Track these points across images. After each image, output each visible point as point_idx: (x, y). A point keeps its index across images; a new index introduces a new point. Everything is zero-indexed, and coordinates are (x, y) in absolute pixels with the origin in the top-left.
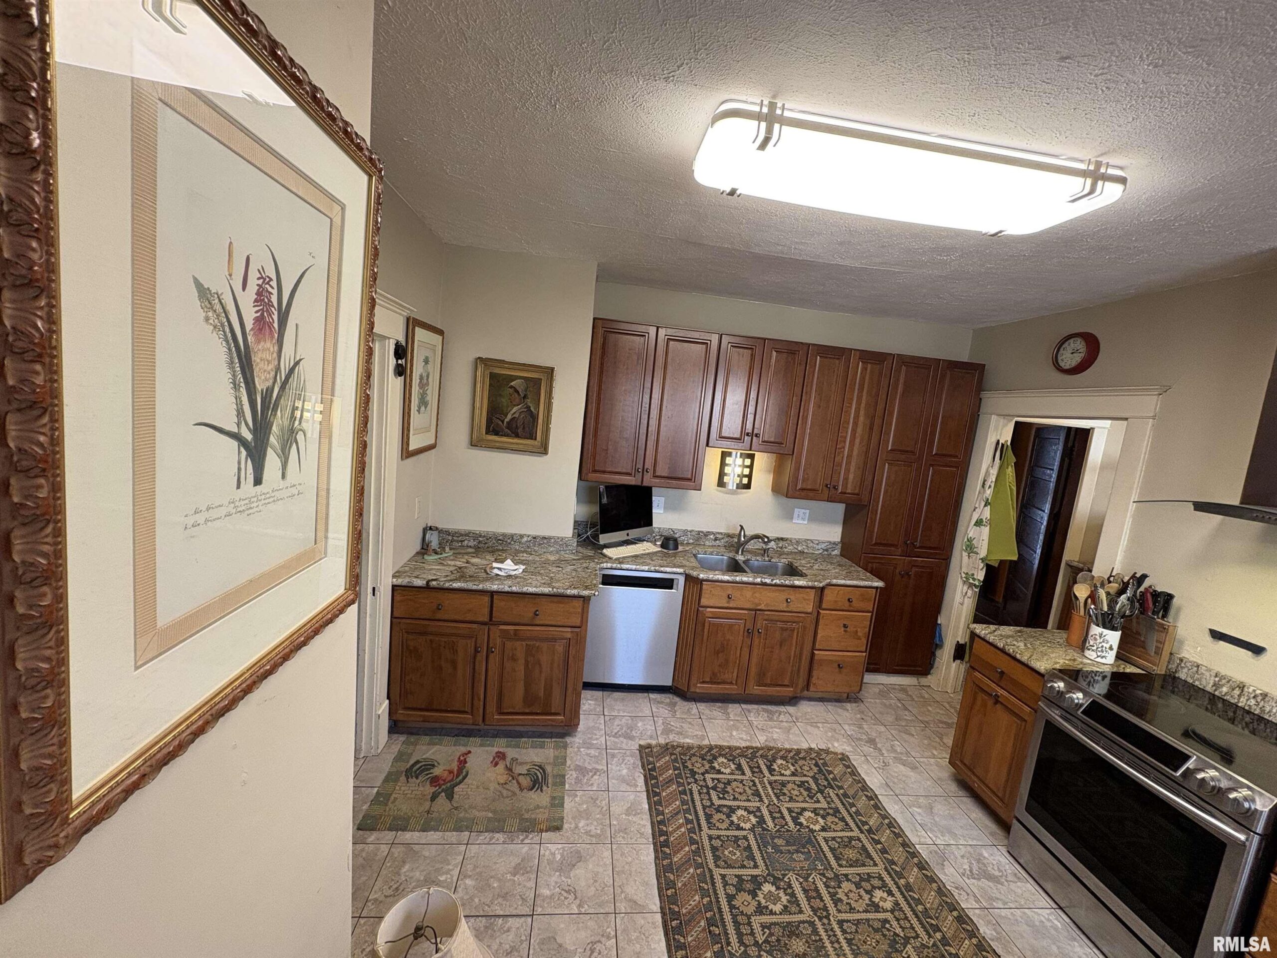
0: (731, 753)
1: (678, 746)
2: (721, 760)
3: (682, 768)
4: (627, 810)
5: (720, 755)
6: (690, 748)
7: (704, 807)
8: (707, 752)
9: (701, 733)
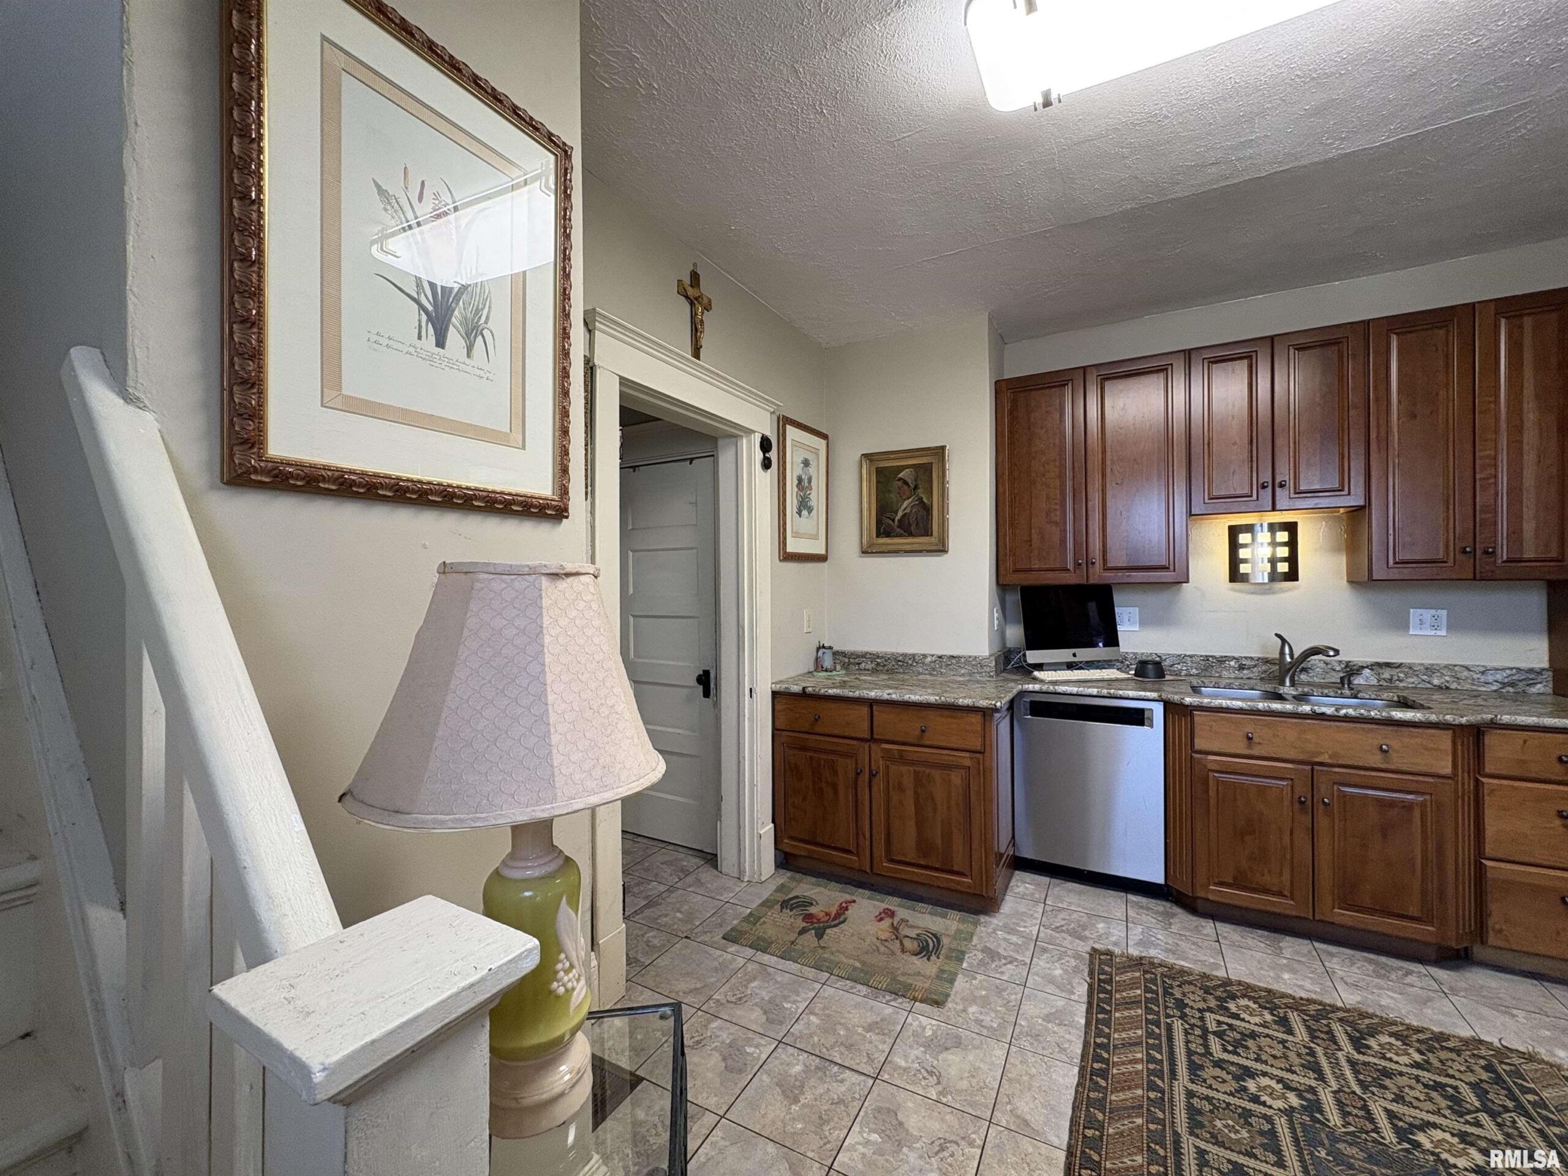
0: (1269, 999)
1: (1161, 965)
2: (1243, 1002)
3: (1160, 991)
4: (1047, 1016)
5: (1244, 996)
6: (1183, 972)
7: (1190, 1053)
8: (1220, 986)
9: (1212, 960)
